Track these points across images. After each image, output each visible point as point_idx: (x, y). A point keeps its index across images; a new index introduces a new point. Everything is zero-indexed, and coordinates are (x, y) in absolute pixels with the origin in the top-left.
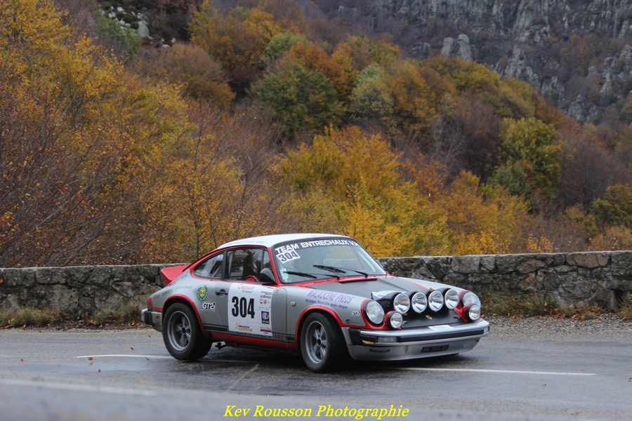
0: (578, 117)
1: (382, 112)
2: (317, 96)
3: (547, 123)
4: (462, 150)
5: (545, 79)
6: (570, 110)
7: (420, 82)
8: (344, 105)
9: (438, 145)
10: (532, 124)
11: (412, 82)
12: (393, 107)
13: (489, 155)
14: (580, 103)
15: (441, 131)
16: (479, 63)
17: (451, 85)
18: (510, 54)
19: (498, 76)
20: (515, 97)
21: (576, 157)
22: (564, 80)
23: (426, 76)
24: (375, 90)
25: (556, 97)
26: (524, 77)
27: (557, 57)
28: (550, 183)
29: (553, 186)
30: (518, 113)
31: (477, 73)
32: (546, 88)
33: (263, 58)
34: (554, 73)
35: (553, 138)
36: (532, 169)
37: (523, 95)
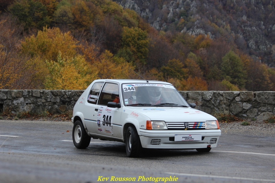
0: (158, 28)
1: (68, 22)
2: (38, 14)
3: (143, 30)
4: (104, 41)
5: (143, 10)
6: (154, 24)
7: (86, 9)
8: (51, 18)
9: (93, 38)
10: (136, 31)
11: (83, 9)
12: (73, 20)
13: (116, 43)
14: (158, 21)
15: (95, 31)
16: (113, 1)
17: (101, 11)
19: (122, 7)
20: (129, 18)
21: (155, 46)
22: (152, 11)
23: (89, 6)
24: (65, 12)
25: (147, 18)
26: (134, 9)
28: (143, 57)
29: (145, 58)
30: (130, 25)
31: (112, 6)
32: (143, 14)
34: (147, 7)
35: (146, 37)
36: (135, 50)
37: (133, 17)
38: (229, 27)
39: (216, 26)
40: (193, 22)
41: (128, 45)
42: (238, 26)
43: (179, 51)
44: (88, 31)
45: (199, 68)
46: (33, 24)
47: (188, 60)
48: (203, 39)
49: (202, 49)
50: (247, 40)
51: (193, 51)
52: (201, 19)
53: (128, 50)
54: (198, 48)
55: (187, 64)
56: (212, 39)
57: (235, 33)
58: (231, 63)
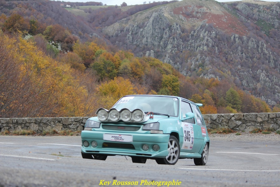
0: (185, 74)
1: (128, 72)
2: (109, 68)
3: (176, 76)
4: (151, 84)
5: (175, 63)
6: (182, 72)
7: (139, 64)
8: (117, 70)
9: (144, 82)
10: (171, 77)
11: (137, 64)
12: (131, 71)
13: (159, 85)
14: (185, 70)
15: (145, 78)
16: (157, 58)
17: (148, 65)
18: (166, 56)
19: (162, 62)
20: (167, 69)
21: (184, 86)
22: (181, 64)
23: (141, 62)
24: (126, 66)
25: (178, 69)
26: (169, 63)
27: (179, 57)
28: (176, 93)
30: (167, 73)
31: (156, 61)
32: (176, 66)
33: (94, 57)
34: (178, 62)
35: (177, 81)
36: (171, 89)
37: (169, 68)
38: (230, 73)
39: (222, 72)
40: (207, 70)
41: (166, 86)
42: (235, 72)
43: (199, 89)
44: (140, 78)
45: (212, 99)
46: (106, 74)
47: (204, 94)
48: (214, 80)
49: (213, 87)
50: (241, 81)
51: (207, 89)
52: (212, 68)
53: (167, 89)
54: (210, 87)
55: (204, 97)
56: (219, 81)
57: (234, 76)
58: (232, 95)
